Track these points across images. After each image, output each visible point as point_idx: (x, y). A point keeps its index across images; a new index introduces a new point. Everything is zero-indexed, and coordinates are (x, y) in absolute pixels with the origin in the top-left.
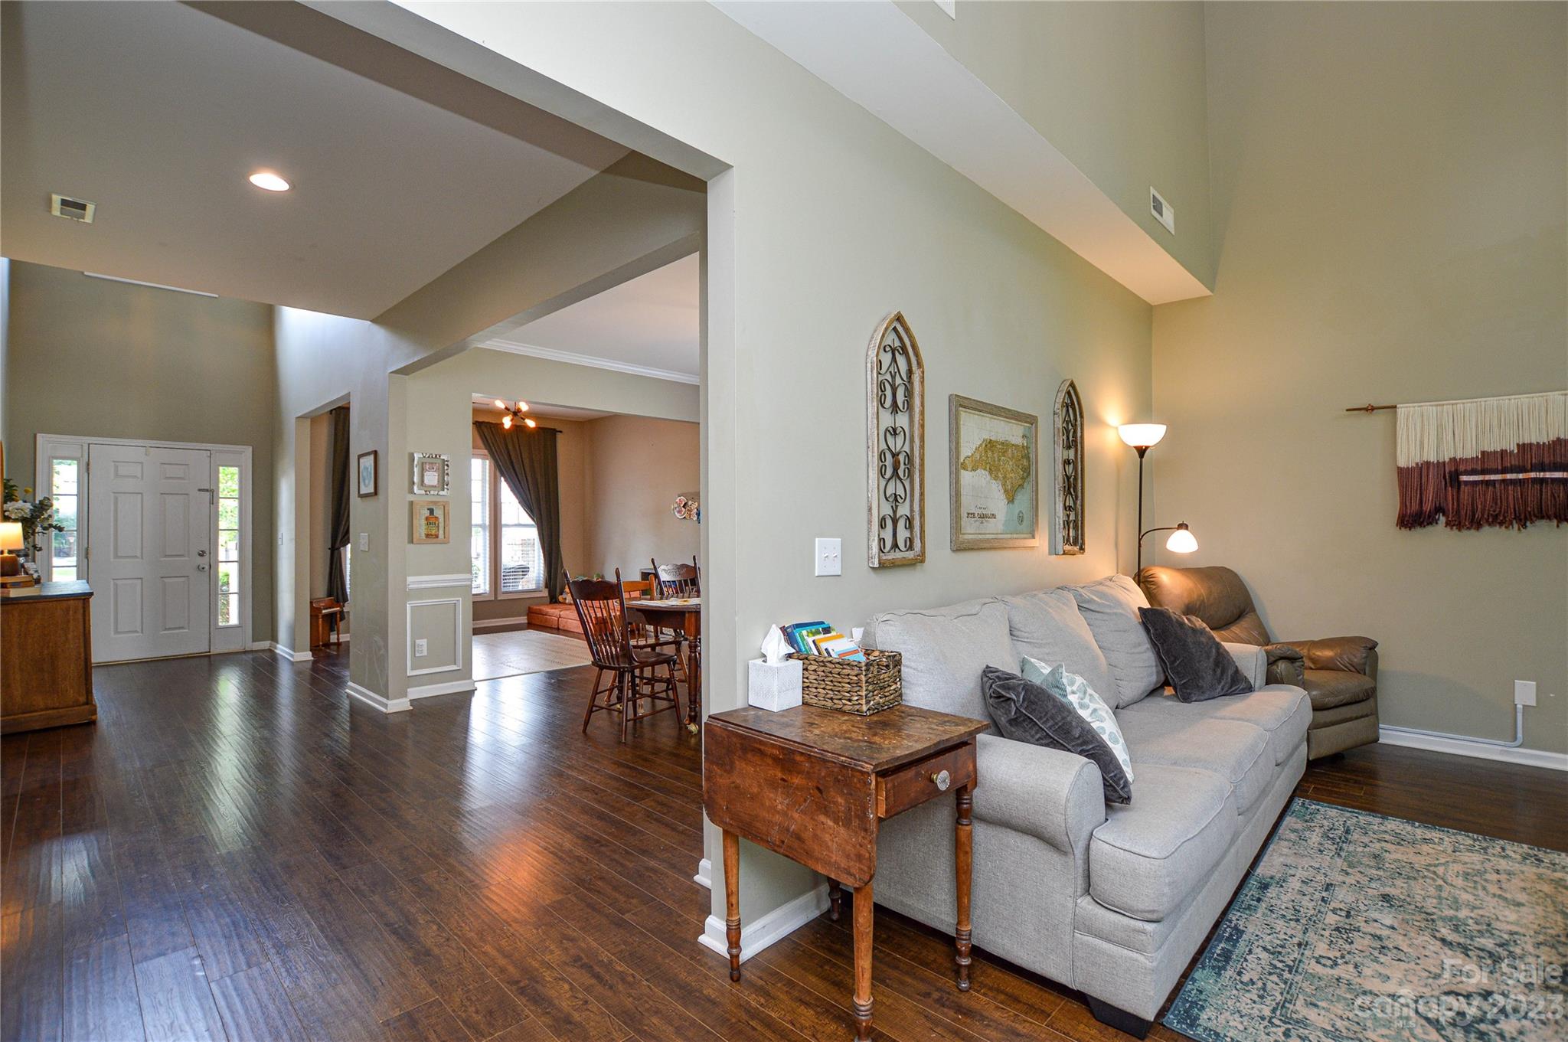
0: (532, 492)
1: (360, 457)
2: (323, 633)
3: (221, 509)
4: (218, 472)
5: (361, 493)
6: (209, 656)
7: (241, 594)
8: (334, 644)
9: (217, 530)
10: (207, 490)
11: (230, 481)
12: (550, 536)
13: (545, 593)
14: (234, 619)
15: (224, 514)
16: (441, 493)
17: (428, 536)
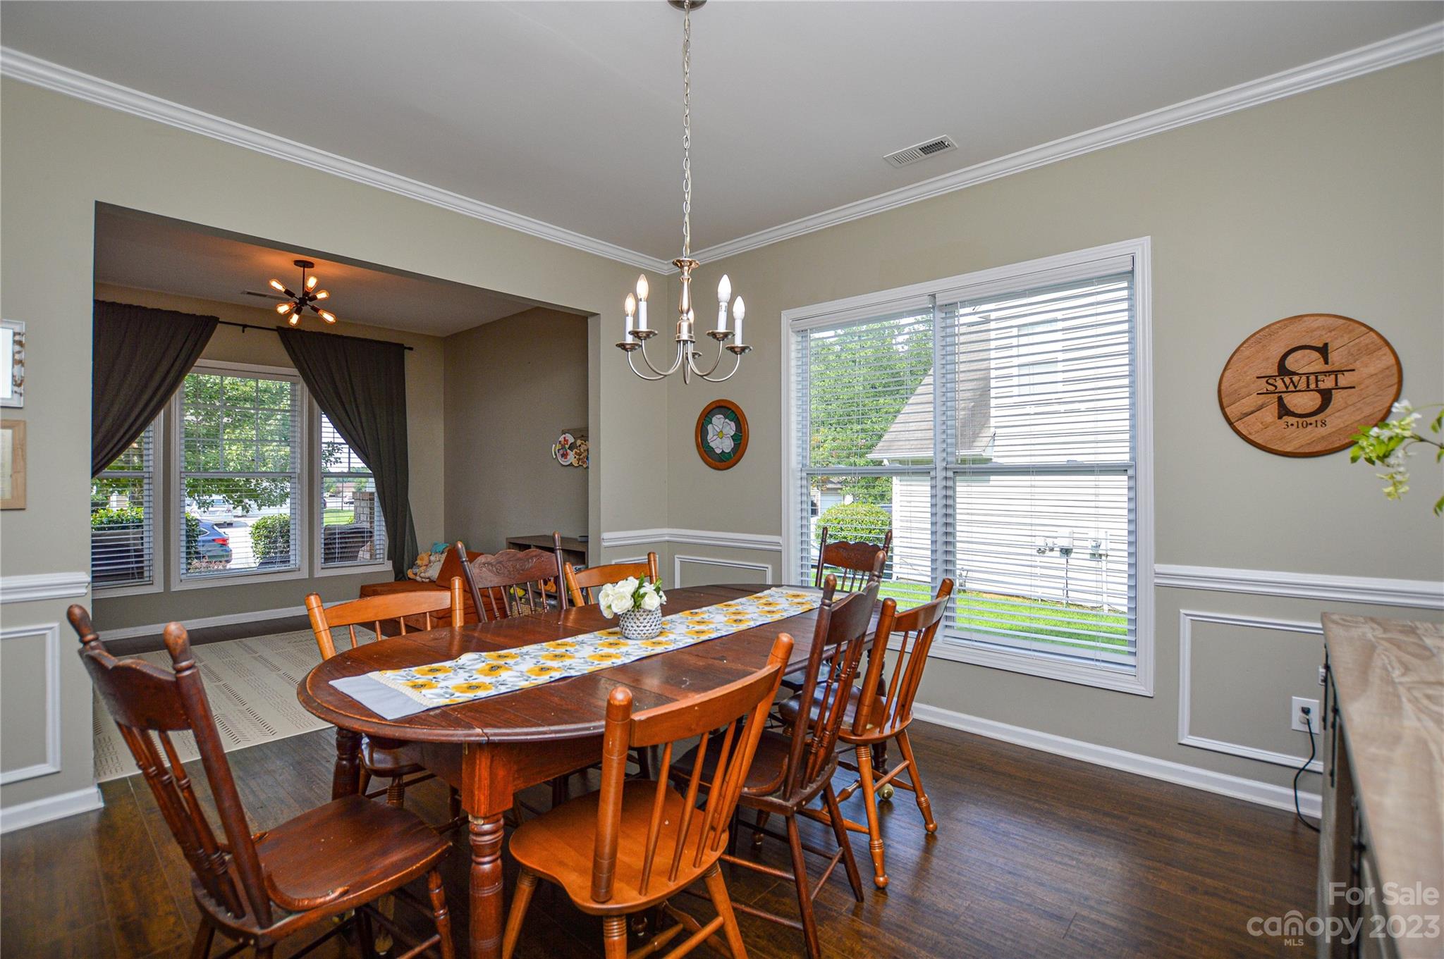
13: (389, 566)
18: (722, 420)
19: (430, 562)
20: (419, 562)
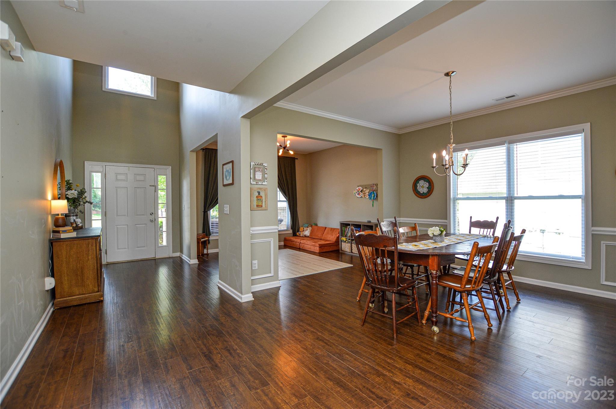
0: (286, 186)
1: (223, 165)
2: (201, 249)
3: (159, 195)
4: (158, 177)
5: (224, 184)
6: (155, 259)
7: (167, 232)
8: (206, 254)
9: (158, 203)
10: (153, 186)
11: (163, 181)
12: (293, 206)
13: (291, 231)
14: (165, 243)
15: (161, 197)
16: (263, 183)
17: (257, 206)
18: (423, 182)
19: (304, 230)
20: (300, 230)
